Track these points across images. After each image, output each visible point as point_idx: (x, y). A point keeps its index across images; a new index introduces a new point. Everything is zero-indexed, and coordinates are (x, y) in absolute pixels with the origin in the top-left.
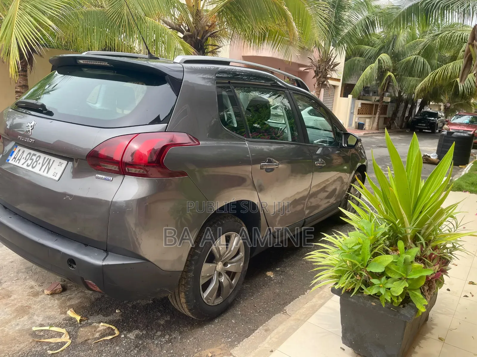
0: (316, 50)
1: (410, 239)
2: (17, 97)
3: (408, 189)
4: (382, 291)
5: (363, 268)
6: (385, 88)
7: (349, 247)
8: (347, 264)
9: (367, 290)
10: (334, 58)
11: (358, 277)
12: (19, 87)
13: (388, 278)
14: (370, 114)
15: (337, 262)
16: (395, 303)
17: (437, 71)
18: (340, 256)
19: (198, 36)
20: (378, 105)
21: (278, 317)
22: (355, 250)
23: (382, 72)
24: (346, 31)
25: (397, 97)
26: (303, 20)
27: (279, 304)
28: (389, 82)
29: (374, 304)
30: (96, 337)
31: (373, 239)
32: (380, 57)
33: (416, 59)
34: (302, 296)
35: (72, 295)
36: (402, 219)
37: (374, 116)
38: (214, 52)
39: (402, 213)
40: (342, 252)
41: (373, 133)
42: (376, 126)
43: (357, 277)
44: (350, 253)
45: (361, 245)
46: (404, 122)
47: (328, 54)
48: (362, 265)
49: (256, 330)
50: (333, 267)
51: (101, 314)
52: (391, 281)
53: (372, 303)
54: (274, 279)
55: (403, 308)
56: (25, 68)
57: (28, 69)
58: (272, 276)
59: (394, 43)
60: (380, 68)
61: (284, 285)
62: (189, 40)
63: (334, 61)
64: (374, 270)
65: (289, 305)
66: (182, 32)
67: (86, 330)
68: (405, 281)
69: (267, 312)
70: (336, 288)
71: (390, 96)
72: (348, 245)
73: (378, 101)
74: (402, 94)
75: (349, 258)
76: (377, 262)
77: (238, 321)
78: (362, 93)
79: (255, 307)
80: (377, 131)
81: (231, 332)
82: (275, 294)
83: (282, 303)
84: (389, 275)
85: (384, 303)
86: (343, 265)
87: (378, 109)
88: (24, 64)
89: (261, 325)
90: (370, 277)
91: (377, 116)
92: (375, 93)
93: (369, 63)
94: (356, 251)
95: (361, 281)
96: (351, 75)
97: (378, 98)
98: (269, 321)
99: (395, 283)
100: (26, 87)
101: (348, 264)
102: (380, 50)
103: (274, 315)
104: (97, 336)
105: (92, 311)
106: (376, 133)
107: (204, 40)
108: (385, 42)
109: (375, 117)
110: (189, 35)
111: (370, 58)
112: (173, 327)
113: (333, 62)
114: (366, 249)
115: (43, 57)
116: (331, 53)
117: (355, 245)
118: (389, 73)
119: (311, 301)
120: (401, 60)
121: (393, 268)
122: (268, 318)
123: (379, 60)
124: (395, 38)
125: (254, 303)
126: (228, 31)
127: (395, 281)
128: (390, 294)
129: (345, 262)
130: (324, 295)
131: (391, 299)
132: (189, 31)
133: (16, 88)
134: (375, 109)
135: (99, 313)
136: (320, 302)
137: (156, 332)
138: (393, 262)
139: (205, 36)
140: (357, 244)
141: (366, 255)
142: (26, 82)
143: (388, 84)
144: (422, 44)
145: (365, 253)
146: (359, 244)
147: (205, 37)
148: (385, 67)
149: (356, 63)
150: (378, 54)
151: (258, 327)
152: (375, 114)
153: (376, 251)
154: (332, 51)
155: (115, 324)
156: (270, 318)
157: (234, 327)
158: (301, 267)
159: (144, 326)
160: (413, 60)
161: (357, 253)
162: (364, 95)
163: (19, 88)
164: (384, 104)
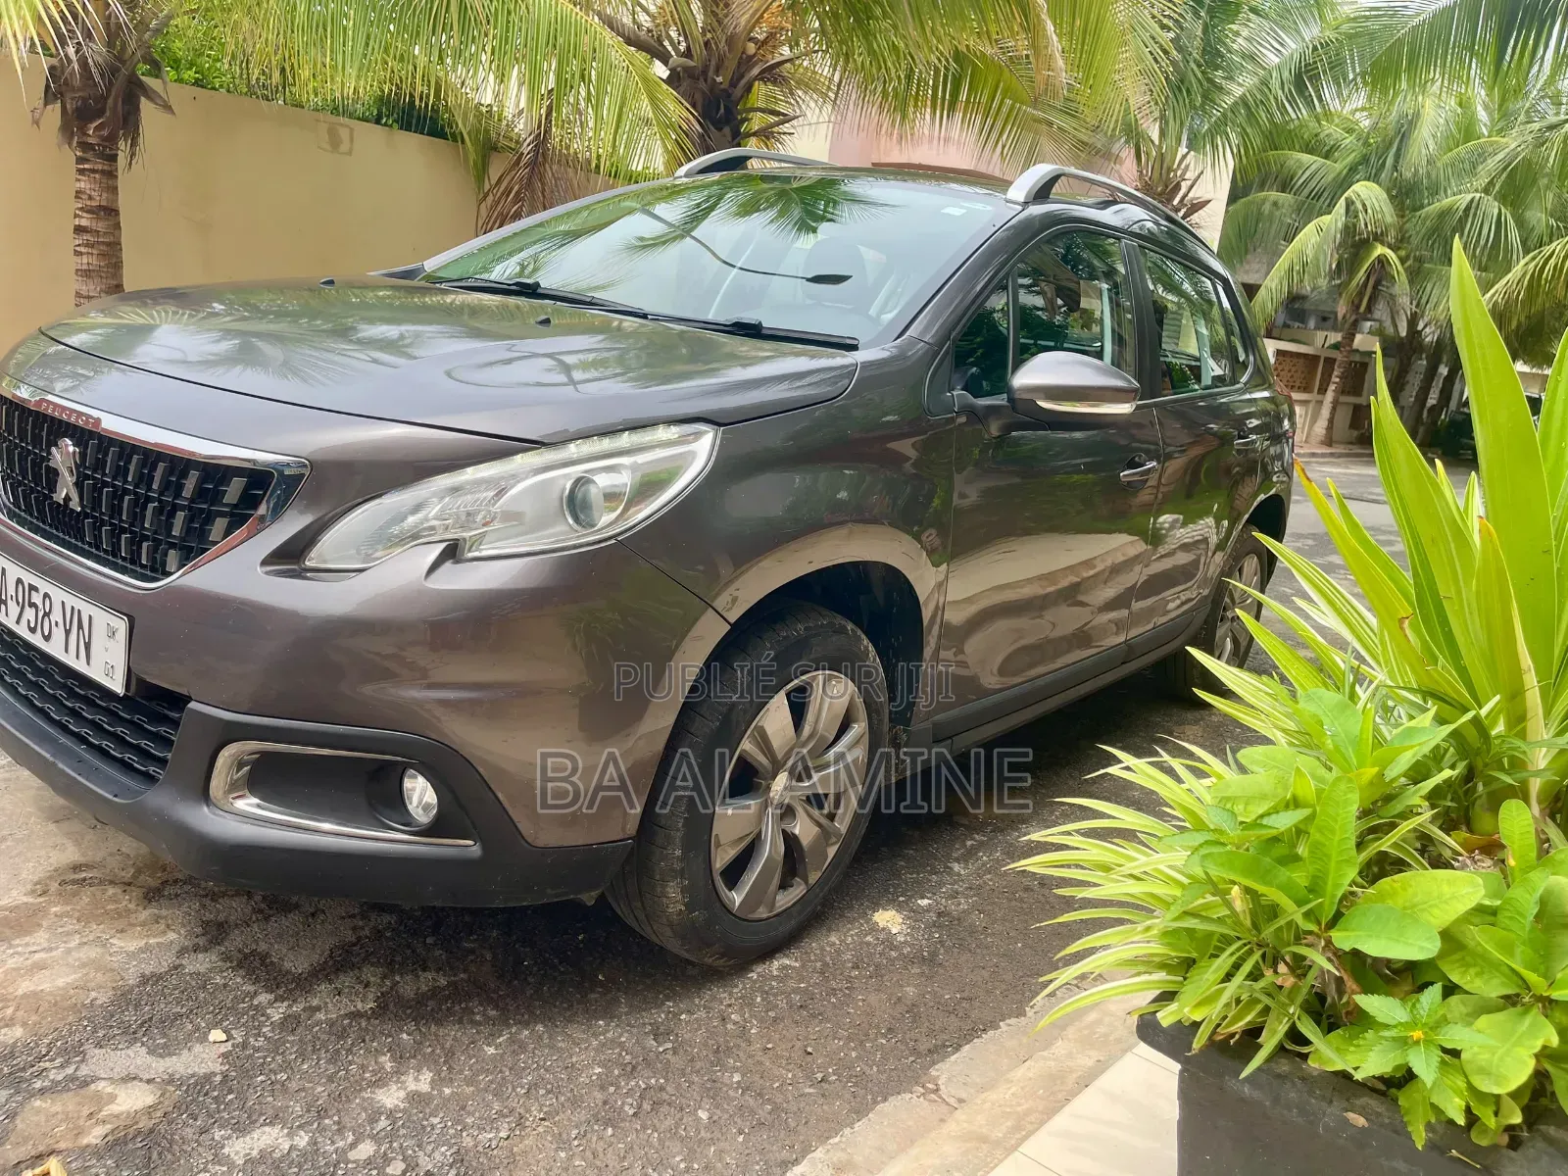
0: (1127, 154)
1: (1539, 803)
2: (78, 249)
3: (1547, 552)
4: (1425, 1066)
5: (1311, 933)
6: (1361, 301)
7: (1240, 819)
8: (1228, 904)
9: (1329, 1044)
10: (1189, 183)
11: (1284, 976)
12: (87, 212)
13: (1450, 990)
14: (1306, 389)
15: (1178, 892)
16: (1485, 1130)
17: (1547, 250)
18: (1196, 858)
19: (717, 72)
20: (1335, 360)
21: (899, 1110)
22: (1274, 832)
23: (1354, 243)
24: (1238, 91)
25: (1402, 338)
26: (1086, 25)
27: (914, 1051)
28: (1378, 283)
29: (1360, 1121)
30: (87, 1146)
31: (1371, 783)
32: (1354, 191)
33: (1474, 205)
34: (1013, 1021)
35: (54, 953)
36: (1515, 696)
37: (1320, 397)
38: (773, 133)
39: (1524, 666)
40: (1206, 842)
41: (1313, 455)
42: (1324, 432)
43: (1276, 972)
44: (1247, 850)
45: (1306, 812)
46: (1423, 424)
47: (1169, 170)
48: (1307, 915)
49: (796, 1162)
50: (1149, 911)
51: (143, 1044)
52: (1464, 1010)
53: (1351, 1115)
54: (905, 942)
55: (1512, 1154)
56: (111, 149)
57: (119, 152)
58: (894, 931)
59: (1399, 149)
60: (1349, 230)
61: (941, 971)
62: (685, 84)
63: (1191, 195)
64: (1378, 947)
65: (953, 1058)
66: (665, 59)
67: (58, 1108)
68: (1535, 1014)
69: (856, 1085)
70: (1165, 1023)
71: (1379, 332)
72: (1239, 808)
73: (1336, 346)
74: (1420, 328)
75: (1248, 872)
76: (1390, 902)
77: (726, 1116)
78: (1280, 321)
79: (809, 1058)
80: (1329, 450)
81: (682, 1166)
82: (901, 1008)
83: (923, 1047)
84: (1455, 978)
85: (1422, 1128)
86: (1207, 906)
87: (1335, 373)
88: (105, 133)
89: (824, 1139)
90: (1350, 984)
91: (1330, 396)
92: (1325, 319)
93: (1311, 213)
94: (1275, 840)
95: (1300, 999)
96: (1246, 254)
97: (1335, 337)
98: (856, 1125)
99: (1483, 1021)
100: (110, 215)
101: (1239, 905)
102: (1353, 169)
103: (885, 1100)
104: (94, 1141)
105: (111, 1027)
106: (1323, 455)
107: (738, 91)
108: (1370, 145)
109: (1320, 403)
110: (686, 69)
111: (1318, 196)
112: (433, 1127)
113: (1186, 195)
114: (1333, 832)
115: (173, 113)
116: (1183, 166)
117: (1274, 811)
118: (1380, 250)
119: (1045, 1053)
120: (1422, 207)
121: (1479, 937)
122: (857, 1112)
123: (1349, 203)
124: (1404, 132)
125: (806, 1038)
126: (825, 73)
127: (1487, 1008)
128: (1462, 1084)
129: (1221, 892)
130: (1102, 1030)
131: (1468, 1110)
132: (688, 54)
133: (76, 216)
134: (1323, 374)
135: (136, 1040)
136: (1086, 1061)
137: (353, 1146)
138: (1480, 910)
139: (742, 76)
140: (1287, 807)
141: (1333, 864)
142: (111, 196)
143: (1375, 287)
144: (1500, 156)
145: (1328, 856)
146: (1295, 803)
147: (743, 82)
148: (1366, 225)
149: (1267, 212)
150: (1344, 182)
151: (806, 1151)
152: (1323, 390)
153: (1385, 844)
154: (1184, 157)
155: (186, 1091)
156: (860, 1112)
157: (700, 1142)
158: (1021, 900)
159: (308, 1111)
160: (1463, 207)
161: (1281, 849)
162: (1286, 326)
163: (85, 215)
164: (1357, 358)
